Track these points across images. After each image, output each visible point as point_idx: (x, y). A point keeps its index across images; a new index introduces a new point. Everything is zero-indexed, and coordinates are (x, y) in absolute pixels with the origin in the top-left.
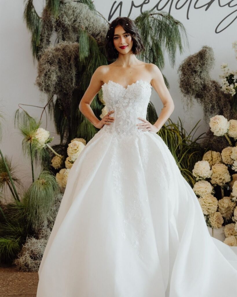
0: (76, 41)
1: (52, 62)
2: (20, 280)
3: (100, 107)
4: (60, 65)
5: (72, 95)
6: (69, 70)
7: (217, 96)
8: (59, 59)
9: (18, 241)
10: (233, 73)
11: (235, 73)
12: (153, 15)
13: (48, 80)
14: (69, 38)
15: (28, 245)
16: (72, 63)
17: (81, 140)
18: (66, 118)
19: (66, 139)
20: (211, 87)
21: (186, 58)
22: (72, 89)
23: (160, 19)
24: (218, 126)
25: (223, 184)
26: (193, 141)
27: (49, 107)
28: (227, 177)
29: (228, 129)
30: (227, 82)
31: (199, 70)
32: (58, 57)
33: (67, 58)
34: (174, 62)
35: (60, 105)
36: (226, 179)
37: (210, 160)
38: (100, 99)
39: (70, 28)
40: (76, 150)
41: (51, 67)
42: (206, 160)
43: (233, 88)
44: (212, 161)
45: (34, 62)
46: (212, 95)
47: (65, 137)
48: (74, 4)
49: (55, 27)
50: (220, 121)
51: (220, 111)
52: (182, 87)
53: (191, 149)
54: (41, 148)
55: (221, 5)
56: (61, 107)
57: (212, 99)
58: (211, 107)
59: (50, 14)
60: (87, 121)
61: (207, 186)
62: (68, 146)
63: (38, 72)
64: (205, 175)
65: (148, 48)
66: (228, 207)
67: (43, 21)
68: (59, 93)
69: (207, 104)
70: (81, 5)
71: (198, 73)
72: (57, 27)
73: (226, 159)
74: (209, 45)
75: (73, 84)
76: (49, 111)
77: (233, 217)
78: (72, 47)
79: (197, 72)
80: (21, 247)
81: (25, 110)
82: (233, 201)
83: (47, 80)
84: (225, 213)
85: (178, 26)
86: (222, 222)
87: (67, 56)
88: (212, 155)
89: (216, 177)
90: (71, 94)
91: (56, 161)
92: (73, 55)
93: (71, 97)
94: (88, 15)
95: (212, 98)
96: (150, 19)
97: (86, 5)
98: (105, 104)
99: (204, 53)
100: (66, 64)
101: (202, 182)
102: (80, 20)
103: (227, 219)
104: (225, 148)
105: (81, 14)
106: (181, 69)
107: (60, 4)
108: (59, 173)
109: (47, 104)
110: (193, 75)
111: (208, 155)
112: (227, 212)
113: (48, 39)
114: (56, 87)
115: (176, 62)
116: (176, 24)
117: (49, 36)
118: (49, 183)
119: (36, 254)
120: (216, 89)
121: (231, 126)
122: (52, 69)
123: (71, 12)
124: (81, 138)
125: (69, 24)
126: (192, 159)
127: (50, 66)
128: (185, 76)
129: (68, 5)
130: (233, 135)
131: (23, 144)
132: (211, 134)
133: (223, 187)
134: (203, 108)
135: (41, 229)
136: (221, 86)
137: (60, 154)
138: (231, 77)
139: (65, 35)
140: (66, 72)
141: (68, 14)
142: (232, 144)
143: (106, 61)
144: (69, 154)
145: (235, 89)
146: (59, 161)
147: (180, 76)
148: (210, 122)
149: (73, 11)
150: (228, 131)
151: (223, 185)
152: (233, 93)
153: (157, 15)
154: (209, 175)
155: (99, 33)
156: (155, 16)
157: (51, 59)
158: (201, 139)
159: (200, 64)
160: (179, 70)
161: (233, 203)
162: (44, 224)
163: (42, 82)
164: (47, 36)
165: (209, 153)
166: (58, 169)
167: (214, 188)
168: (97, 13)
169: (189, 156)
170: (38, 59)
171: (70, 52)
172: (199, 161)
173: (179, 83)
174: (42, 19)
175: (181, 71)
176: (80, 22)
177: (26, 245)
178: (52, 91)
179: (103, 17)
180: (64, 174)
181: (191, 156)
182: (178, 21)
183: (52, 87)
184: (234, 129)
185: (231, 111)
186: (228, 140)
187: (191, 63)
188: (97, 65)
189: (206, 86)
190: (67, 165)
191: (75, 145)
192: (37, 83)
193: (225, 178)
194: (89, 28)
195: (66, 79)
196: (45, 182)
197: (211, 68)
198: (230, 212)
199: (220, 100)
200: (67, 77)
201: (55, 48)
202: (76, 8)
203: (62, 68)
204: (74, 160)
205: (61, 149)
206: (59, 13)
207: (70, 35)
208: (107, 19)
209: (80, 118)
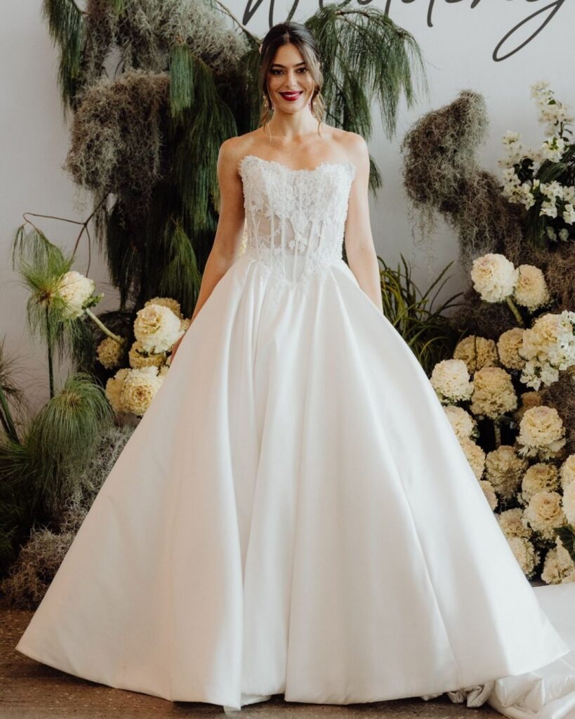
0: (164, 70)
1: (104, 116)
2: (10, 630)
4: (125, 125)
5: (151, 195)
6: (145, 138)
7: (490, 208)
8: (123, 112)
9: (10, 537)
10: (530, 157)
11: (535, 155)
12: (345, 15)
13: (94, 159)
14: (150, 63)
15: (33, 547)
16: (153, 121)
17: (169, 303)
18: (134, 249)
19: (135, 299)
20: (478, 187)
21: (422, 116)
22: (151, 181)
23: (363, 24)
24: (491, 279)
25: (499, 414)
26: (432, 313)
27: (97, 222)
28: (509, 400)
29: (514, 287)
30: (516, 177)
31: (450, 145)
32: (121, 107)
33: (141, 108)
34: (392, 125)
35: (121, 219)
36: (505, 404)
37: (471, 357)
38: (215, 207)
39: (152, 39)
40: (154, 325)
41: (102, 129)
42: (460, 359)
43: (529, 191)
44: (475, 362)
45: (65, 115)
46: (481, 205)
47: (132, 295)
49: (116, 36)
50: (496, 267)
51: (499, 243)
52: (411, 184)
53: (426, 330)
54: (74, 319)
56: (123, 224)
57: (479, 216)
58: (477, 234)
59: (105, 5)
60: (182, 257)
61: (461, 419)
62: (136, 316)
63: (72, 140)
64: (455, 394)
65: (334, 87)
66: (508, 470)
67: (89, 19)
68: (121, 190)
69: (468, 227)
71: (448, 154)
72: (122, 34)
73: (507, 356)
74: (475, 89)
75: (155, 171)
76: (97, 231)
77: (519, 494)
78: (155, 83)
79: (447, 152)
80: (17, 550)
81: (39, 228)
82: (520, 457)
83: (91, 160)
84: (502, 483)
85: (403, 42)
86: (495, 505)
87: (142, 105)
88: (475, 345)
89: (484, 397)
90: (149, 195)
91: (108, 351)
92: (155, 102)
93: (147, 200)
94: (196, 11)
95: (478, 214)
96: (338, 24)
99: (464, 107)
100: (139, 122)
101: (450, 411)
102: (177, 22)
103: (505, 498)
104: (506, 331)
105: (177, 8)
106: (409, 143)
108: (114, 378)
109: (92, 215)
110: (435, 157)
111: (467, 346)
112: (506, 480)
113: (99, 62)
114: (113, 175)
115: (398, 124)
116: (400, 37)
117: (102, 55)
118: (88, 402)
119: (52, 569)
120: (488, 191)
121: (523, 279)
122: (105, 134)
123: (154, 1)
124: (169, 297)
125: (150, 30)
126: (430, 353)
127: (101, 126)
128: (418, 159)
130: (525, 300)
131: (28, 308)
132: (474, 296)
133: (498, 423)
134: (458, 235)
135: (67, 510)
136: (501, 186)
137: (116, 335)
138: (525, 164)
139: (139, 54)
140: (138, 142)
141: (148, 6)
142: (524, 322)
143: (234, 120)
144: (137, 335)
145: (533, 194)
146: (115, 350)
147: (407, 158)
148: (474, 270)
150: (514, 292)
151: (499, 417)
152: (529, 203)
153: (356, 14)
154: (466, 393)
155: (219, 54)
156: (351, 17)
157: (102, 109)
158: (452, 308)
159: (453, 132)
160: (405, 146)
161: (521, 461)
162: (74, 498)
163: (82, 164)
164: (98, 55)
165: (469, 342)
166: (111, 368)
167: (478, 423)
168: (218, 4)
169: (423, 347)
170: (75, 109)
171: (149, 94)
172: (444, 361)
173: (403, 174)
174: (87, 15)
175: (410, 147)
176: (175, 26)
177: (29, 547)
178: (105, 184)
179: (231, 16)
180: (126, 381)
181: (427, 348)
182: (404, 30)
183: (103, 176)
184: (528, 287)
185: (524, 244)
186: (515, 312)
187: (431, 128)
188: (210, 127)
189: (467, 184)
190: (134, 360)
191: (152, 314)
192: (68, 166)
193: (504, 402)
194: (195, 41)
195: (138, 159)
196: (78, 400)
197: (479, 143)
198: (513, 482)
199: (498, 218)
200: (139, 153)
201: (113, 84)
203: (129, 132)
204: (149, 350)
205: (121, 322)
206: (126, 4)
207: (151, 55)
208: (240, 19)
209: (168, 250)
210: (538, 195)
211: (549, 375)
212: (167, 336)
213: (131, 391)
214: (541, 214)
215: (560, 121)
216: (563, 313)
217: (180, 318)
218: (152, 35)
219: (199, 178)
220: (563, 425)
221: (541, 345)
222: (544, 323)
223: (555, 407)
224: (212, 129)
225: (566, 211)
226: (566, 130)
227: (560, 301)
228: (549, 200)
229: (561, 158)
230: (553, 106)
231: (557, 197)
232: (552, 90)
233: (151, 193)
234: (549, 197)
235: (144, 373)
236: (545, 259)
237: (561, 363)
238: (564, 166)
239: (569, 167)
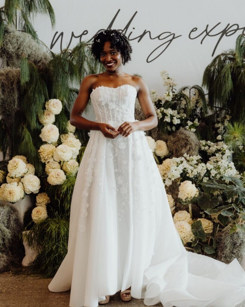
0: (19, 67)
3: (40, 127)
4: (4, 89)
5: (15, 116)
6: (11, 94)
8: (3, 83)
10: (160, 99)
11: (162, 98)
12: (89, 46)
14: (13, 64)
16: (15, 87)
17: (22, 158)
18: (8, 136)
19: (9, 156)
20: (141, 111)
22: (15, 110)
29: (155, 149)
32: (2, 81)
33: (10, 82)
35: (3, 125)
38: (39, 120)
39: (14, 55)
40: (16, 166)
43: (159, 112)
47: (8, 154)
48: (18, 33)
51: (149, 132)
55: (152, 38)
56: (4, 127)
60: (27, 139)
62: (8, 163)
65: (85, 74)
68: (2, 114)
70: (24, 34)
72: (2, 53)
74: (139, 73)
75: (16, 106)
78: (15, 72)
90: (14, 115)
92: (15, 80)
93: (13, 117)
94: (31, 44)
96: (86, 49)
97: (29, 35)
98: (44, 125)
100: (9, 87)
102: (23, 48)
105: (24, 43)
107: (5, 33)
108: (1, 187)
121: (158, 145)
123: (15, 40)
124: (22, 155)
125: (13, 52)
129: (12, 34)
130: (159, 154)
137: (2, 170)
138: (159, 102)
139: (9, 61)
140: (9, 95)
141: (12, 42)
142: (159, 163)
143: (46, 86)
144: (9, 170)
145: (162, 113)
146: (1, 176)
149: (17, 40)
150: (155, 151)
152: (160, 117)
155: (41, 60)
168: (40, 41)
171: (13, 76)
176: (23, 50)
179: (45, 46)
180: (5, 188)
184: (160, 149)
185: (159, 132)
186: (156, 158)
188: (36, 89)
190: (8, 180)
191: (15, 162)
194: (31, 56)
195: (9, 102)
200: (9, 99)
202: (19, 37)
203: (5, 91)
204: (13, 176)
205: (3, 166)
206: (3, 42)
207: (14, 61)
208: (49, 47)
209: (21, 137)
210: (163, 114)
211: (168, 182)
212: (21, 170)
213: (7, 192)
214: (164, 121)
215: (171, 85)
216: (173, 158)
217: (26, 163)
218: (14, 54)
219: (33, 109)
220: (174, 201)
221: (165, 170)
222: (166, 163)
223: (171, 194)
224: (37, 90)
225: (173, 119)
226: (174, 89)
227: (173, 154)
228: (167, 116)
229: (172, 99)
230: (169, 79)
231: (170, 114)
232: (168, 73)
233: (14, 114)
234: (167, 114)
235: (12, 185)
236: (167, 138)
237: (172, 177)
238: (173, 102)
239: (175, 103)
